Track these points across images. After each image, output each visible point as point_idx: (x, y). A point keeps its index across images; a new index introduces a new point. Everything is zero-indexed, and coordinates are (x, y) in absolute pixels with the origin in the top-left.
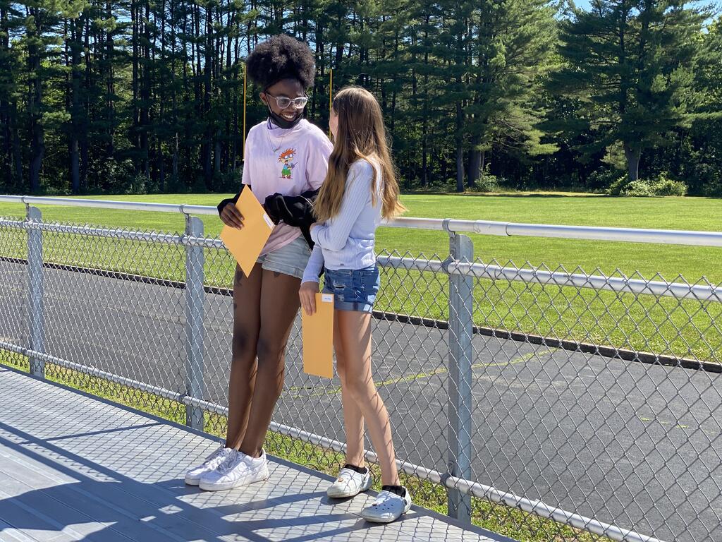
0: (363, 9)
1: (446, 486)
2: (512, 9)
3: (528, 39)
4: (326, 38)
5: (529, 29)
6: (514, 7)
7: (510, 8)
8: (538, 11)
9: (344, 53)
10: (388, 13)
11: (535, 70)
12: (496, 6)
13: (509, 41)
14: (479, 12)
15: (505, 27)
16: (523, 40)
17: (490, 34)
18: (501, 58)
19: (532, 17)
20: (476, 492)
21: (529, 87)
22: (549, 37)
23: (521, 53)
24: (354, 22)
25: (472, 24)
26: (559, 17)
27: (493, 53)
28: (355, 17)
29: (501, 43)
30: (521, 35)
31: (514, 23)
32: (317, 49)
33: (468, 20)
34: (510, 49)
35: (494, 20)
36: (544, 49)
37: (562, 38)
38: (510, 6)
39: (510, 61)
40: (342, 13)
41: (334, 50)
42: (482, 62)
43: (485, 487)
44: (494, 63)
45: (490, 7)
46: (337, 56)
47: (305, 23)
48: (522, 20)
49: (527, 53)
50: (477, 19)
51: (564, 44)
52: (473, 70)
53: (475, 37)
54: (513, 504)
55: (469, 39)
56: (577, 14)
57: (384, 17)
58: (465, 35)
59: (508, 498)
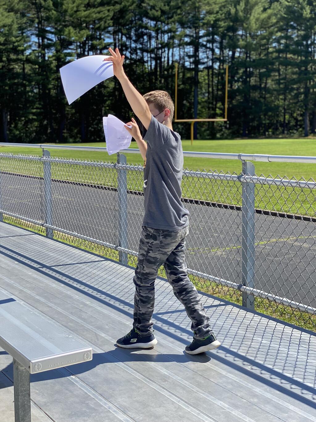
0: (248, 27)
1: (241, 291)
4: (225, 46)
9: (236, 55)
10: (263, 29)
20: (255, 294)
24: (242, 36)
25: (314, 34)
28: (243, 33)
32: (220, 53)
33: (312, 31)
40: (235, 31)
41: (231, 53)
43: (259, 291)
46: (232, 57)
47: (213, 38)
54: (272, 299)
58: (311, 41)
59: (270, 296)
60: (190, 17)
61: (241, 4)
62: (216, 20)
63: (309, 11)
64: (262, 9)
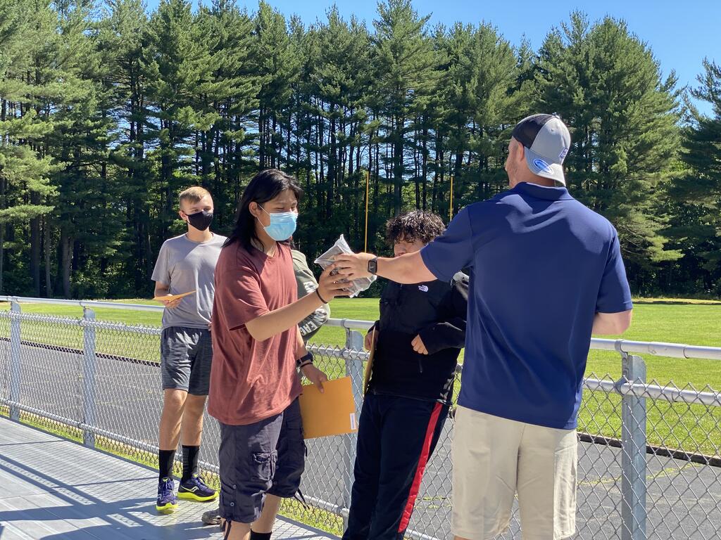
0: (483, 118)
2: (633, 117)
3: (650, 145)
4: (446, 146)
5: (651, 136)
6: (635, 114)
7: (631, 115)
8: (660, 118)
9: (463, 160)
10: (507, 122)
11: (658, 177)
12: (617, 114)
13: (629, 148)
14: (599, 120)
15: (626, 134)
16: (644, 147)
17: (610, 142)
18: (622, 165)
19: (654, 125)
21: (652, 193)
22: (672, 144)
23: (643, 159)
24: (473, 130)
25: (591, 132)
26: (681, 124)
27: (614, 159)
28: (474, 126)
29: (622, 151)
30: (643, 142)
31: (636, 131)
32: (437, 157)
33: (588, 127)
34: (631, 156)
35: (614, 127)
36: (666, 155)
37: (685, 145)
38: (631, 114)
39: (632, 168)
40: (462, 122)
41: (454, 157)
42: (603, 168)
44: (615, 169)
45: (610, 115)
46: (456, 164)
47: (425, 132)
48: (644, 127)
49: (649, 160)
50: (597, 126)
51: (687, 151)
52: (593, 176)
53: (595, 144)
55: (589, 146)
56: (701, 122)
57: (503, 126)
58: (586, 143)
60: (388, 98)
61: (472, 81)
62: (432, 105)
63: (582, 95)
64: (506, 89)
